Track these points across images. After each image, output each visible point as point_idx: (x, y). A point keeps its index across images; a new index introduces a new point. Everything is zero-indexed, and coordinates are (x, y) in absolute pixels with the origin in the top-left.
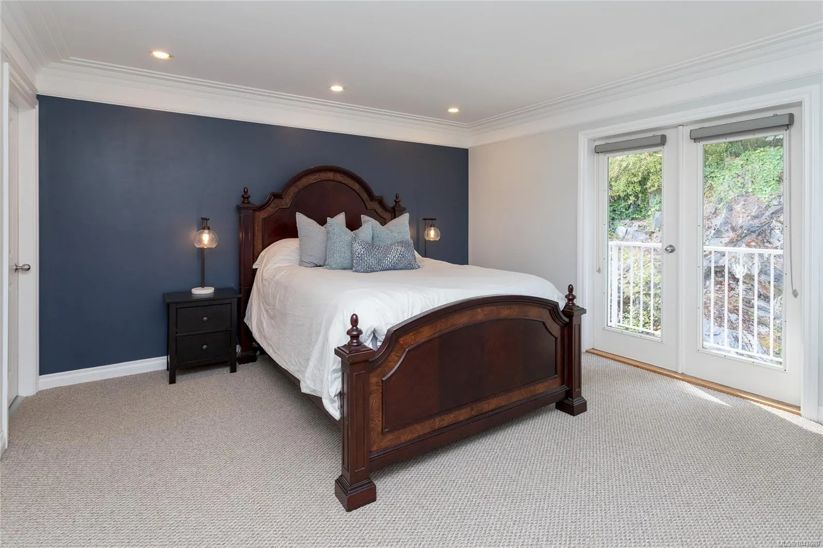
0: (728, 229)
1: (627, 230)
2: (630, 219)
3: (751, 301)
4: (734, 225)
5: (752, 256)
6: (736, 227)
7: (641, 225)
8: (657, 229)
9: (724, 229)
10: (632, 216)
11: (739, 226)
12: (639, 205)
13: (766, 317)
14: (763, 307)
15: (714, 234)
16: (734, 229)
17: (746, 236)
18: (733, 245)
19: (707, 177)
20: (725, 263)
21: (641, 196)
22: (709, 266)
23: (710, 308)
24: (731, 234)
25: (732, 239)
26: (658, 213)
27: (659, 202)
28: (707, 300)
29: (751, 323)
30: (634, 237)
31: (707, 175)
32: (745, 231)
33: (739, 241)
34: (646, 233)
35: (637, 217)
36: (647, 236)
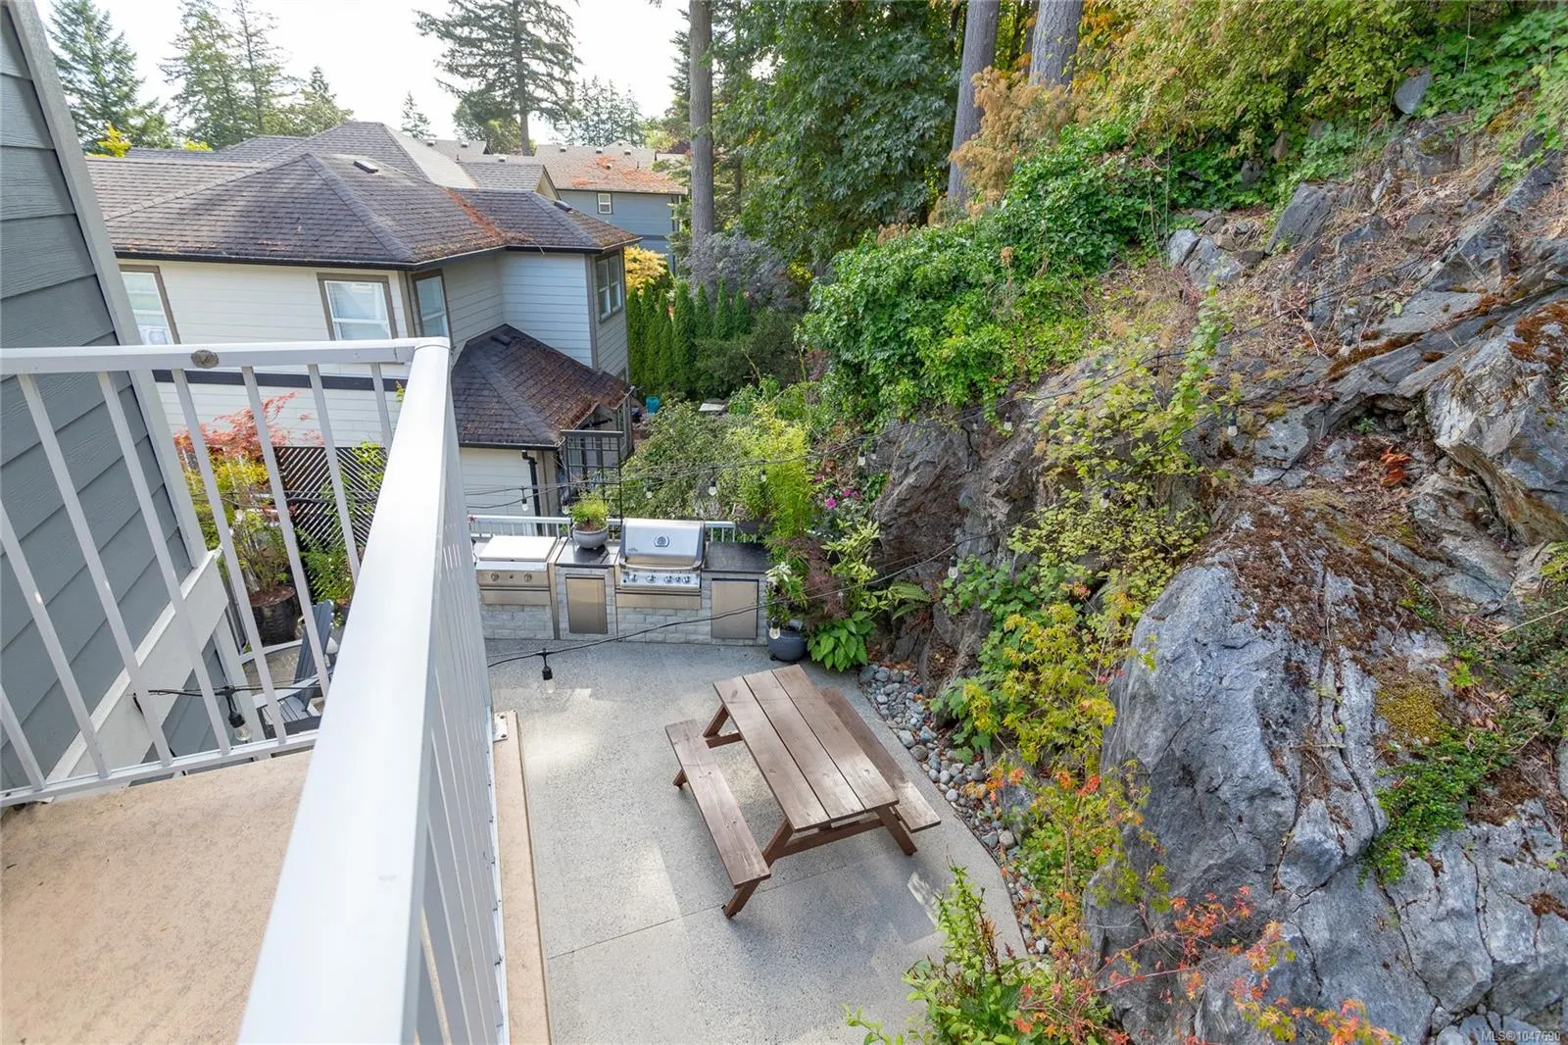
0: (1490, 262)
1: (1197, 243)
2: (1228, 205)
3: (1442, 538)
4: (1523, 245)
5: (1519, 380)
6: (1526, 255)
7: (1243, 230)
8: (1280, 246)
9: (1477, 259)
10: (1234, 199)
11: (1539, 252)
12: (1274, 161)
13: (1469, 600)
14: (1473, 567)
15: (1441, 275)
16: (1514, 262)
17: (1548, 292)
18: (1481, 322)
19: (1536, 49)
20: (1419, 387)
21: (1280, 127)
22: (1364, 390)
23: (1276, 544)
24: (1496, 282)
25: (1488, 302)
26: (1304, 190)
27: (1331, 151)
28: (1286, 513)
29: (1392, 619)
30: (1204, 267)
31: (1542, 42)
32: (1549, 275)
33: (1512, 308)
34: (1243, 258)
35: (1248, 201)
36: (1241, 268)
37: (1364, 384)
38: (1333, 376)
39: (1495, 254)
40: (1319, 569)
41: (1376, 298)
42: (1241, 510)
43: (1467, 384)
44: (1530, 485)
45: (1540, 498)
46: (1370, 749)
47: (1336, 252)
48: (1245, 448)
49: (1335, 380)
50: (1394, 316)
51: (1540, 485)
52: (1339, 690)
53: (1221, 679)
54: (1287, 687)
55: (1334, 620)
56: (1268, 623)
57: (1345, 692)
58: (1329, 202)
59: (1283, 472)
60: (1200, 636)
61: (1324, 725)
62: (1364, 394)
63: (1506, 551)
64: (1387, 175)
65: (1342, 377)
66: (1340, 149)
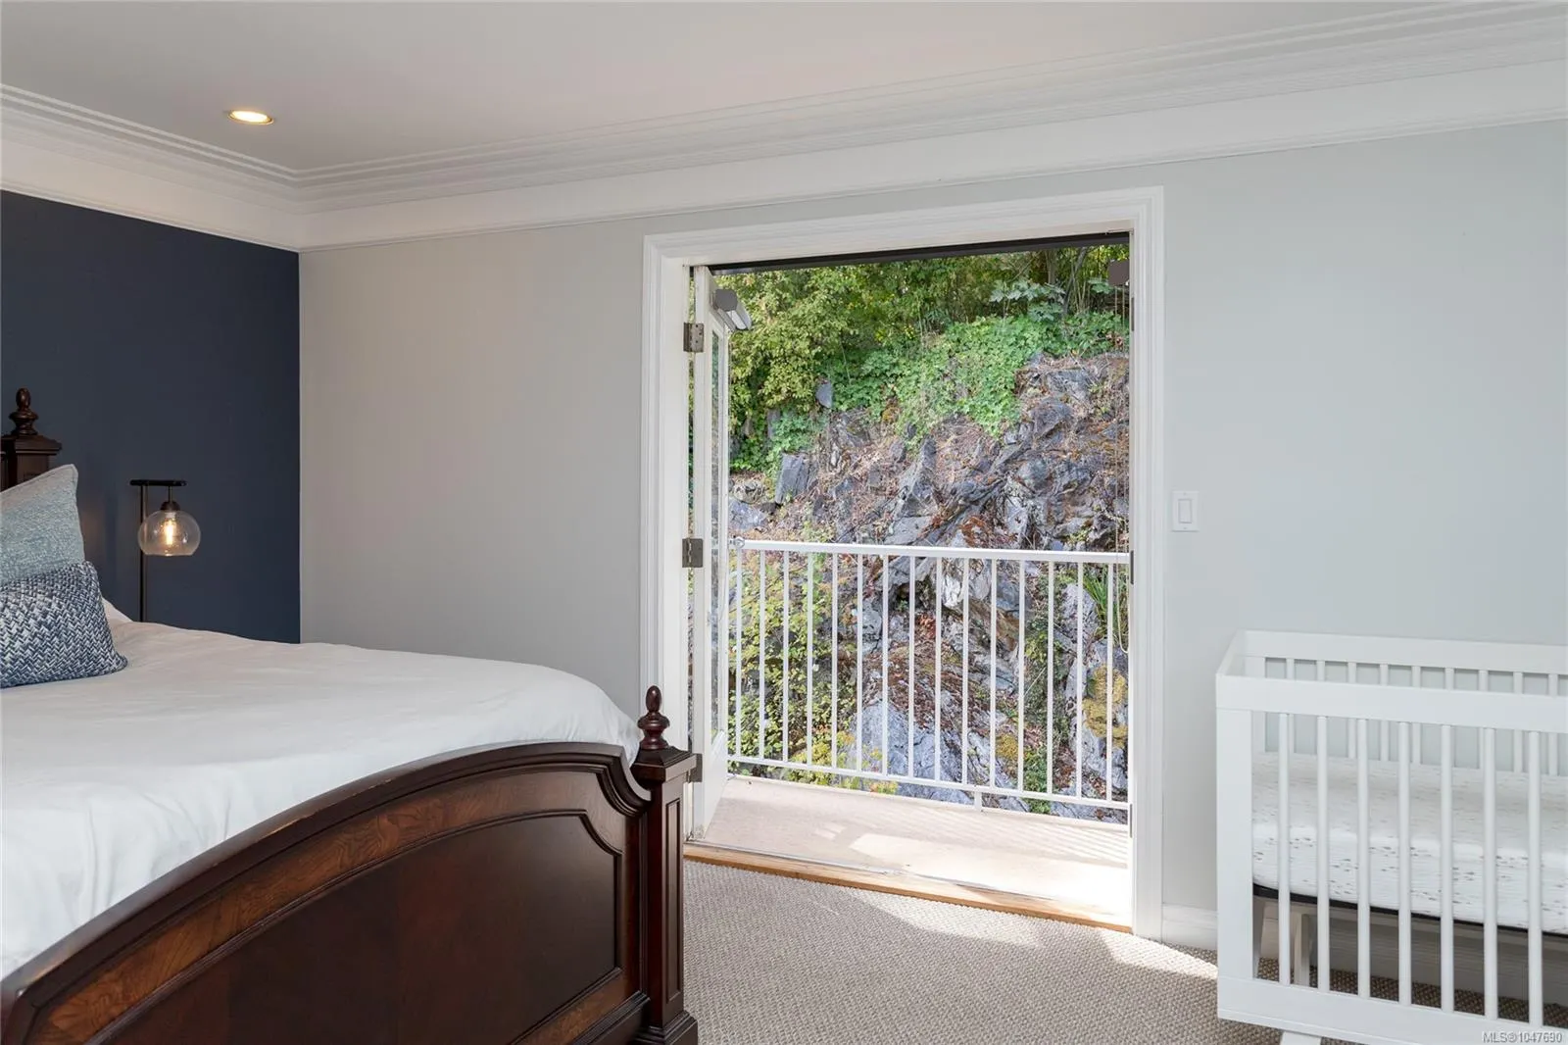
0: (929, 497)
4: (940, 487)
6: (944, 492)
7: (751, 488)
8: (788, 498)
9: (922, 497)
11: (949, 491)
12: (745, 437)
15: (904, 508)
16: (939, 497)
17: (961, 512)
18: (938, 532)
19: (885, 374)
20: (925, 574)
21: (751, 413)
22: (895, 582)
23: (901, 682)
24: (935, 509)
25: (937, 520)
26: (788, 459)
27: (791, 431)
28: (895, 664)
29: (976, 707)
30: (737, 517)
31: (886, 371)
32: (960, 502)
33: (949, 522)
34: (763, 508)
35: (742, 467)
36: (766, 515)
37: (893, 579)
38: (874, 577)
39: (929, 493)
40: (930, 689)
41: (874, 525)
42: (869, 670)
43: (951, 565)
44: (1006, 609)
45: (1011, 616)
46: (1004, 774)
47: (835, 499)
48: (848, 632)
49: (875, 580)
50: (890, 535)
51: (1009, 609)
52: (975, 749)
53: (920, 763)
54: (953, 755)
55: (952, 715)
56: (925, 724)
57: (978, 750)
58: (807, 466)
59: (875, 643)
60: (897, 743)
61: (978, 771)
62: (896, 585)
63: (1002, 657)
64: (835, 447)
65: (879, 577)
66: (798, 430)
